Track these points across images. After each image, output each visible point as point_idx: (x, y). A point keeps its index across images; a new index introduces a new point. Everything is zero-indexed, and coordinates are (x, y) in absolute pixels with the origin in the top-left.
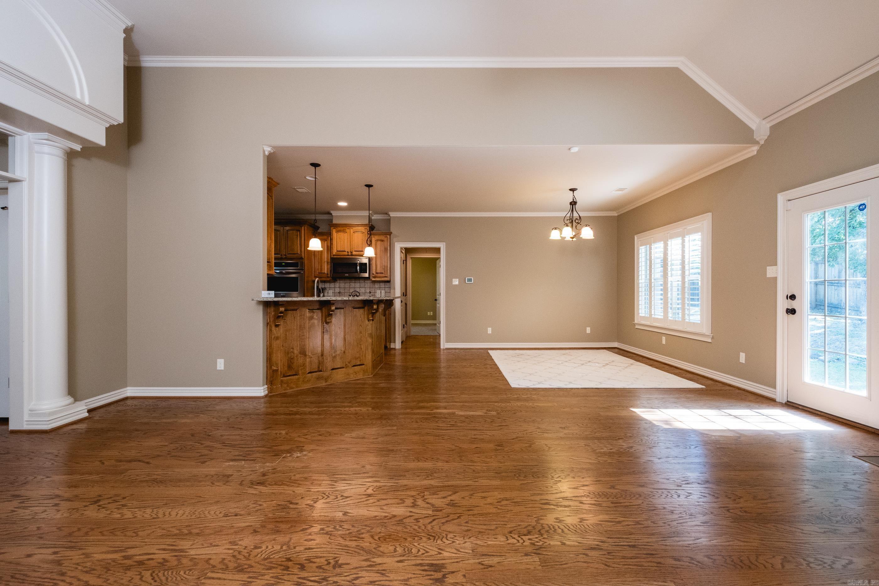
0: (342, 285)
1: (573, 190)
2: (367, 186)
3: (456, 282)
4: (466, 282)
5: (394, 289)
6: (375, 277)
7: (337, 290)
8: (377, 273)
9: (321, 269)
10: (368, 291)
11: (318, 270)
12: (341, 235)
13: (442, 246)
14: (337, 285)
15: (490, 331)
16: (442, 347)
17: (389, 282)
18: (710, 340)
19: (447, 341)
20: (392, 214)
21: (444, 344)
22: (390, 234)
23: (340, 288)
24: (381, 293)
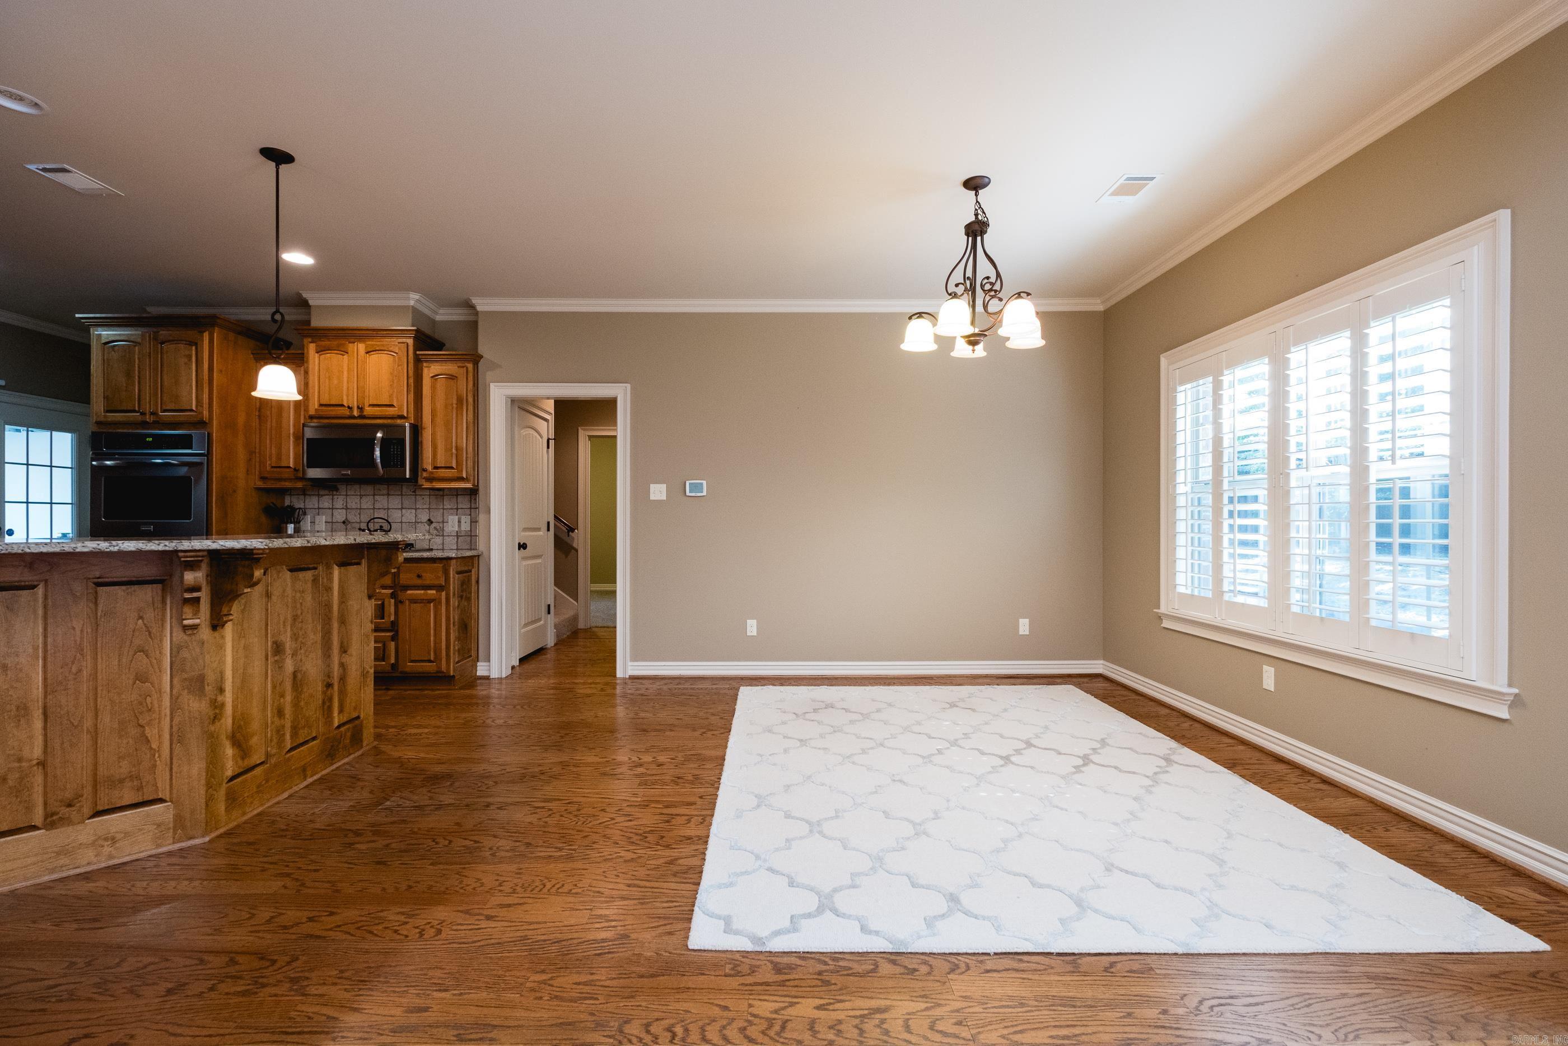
0: (353, 502)
1: (974, 184)
2: (269, 153)
3: (658, 492)
4: (688, 493)
5: (488, 511)
6: (430, 480)
7: (340, 516)
8: (436, 468)
9: (279, 457)
10: (424, 518)
11: (270, 459)
12: (333, 359)
13: (621, 393)
14: (339, 502)
15: (752, 627)
16: (620, 674)
17: (473, 493)
18: (1503, 713)
19: (635, 658)
20: (482, 305)
21: (626, 667)
22: (476, 359)
23: (347, 508)
24: (459, 522)
